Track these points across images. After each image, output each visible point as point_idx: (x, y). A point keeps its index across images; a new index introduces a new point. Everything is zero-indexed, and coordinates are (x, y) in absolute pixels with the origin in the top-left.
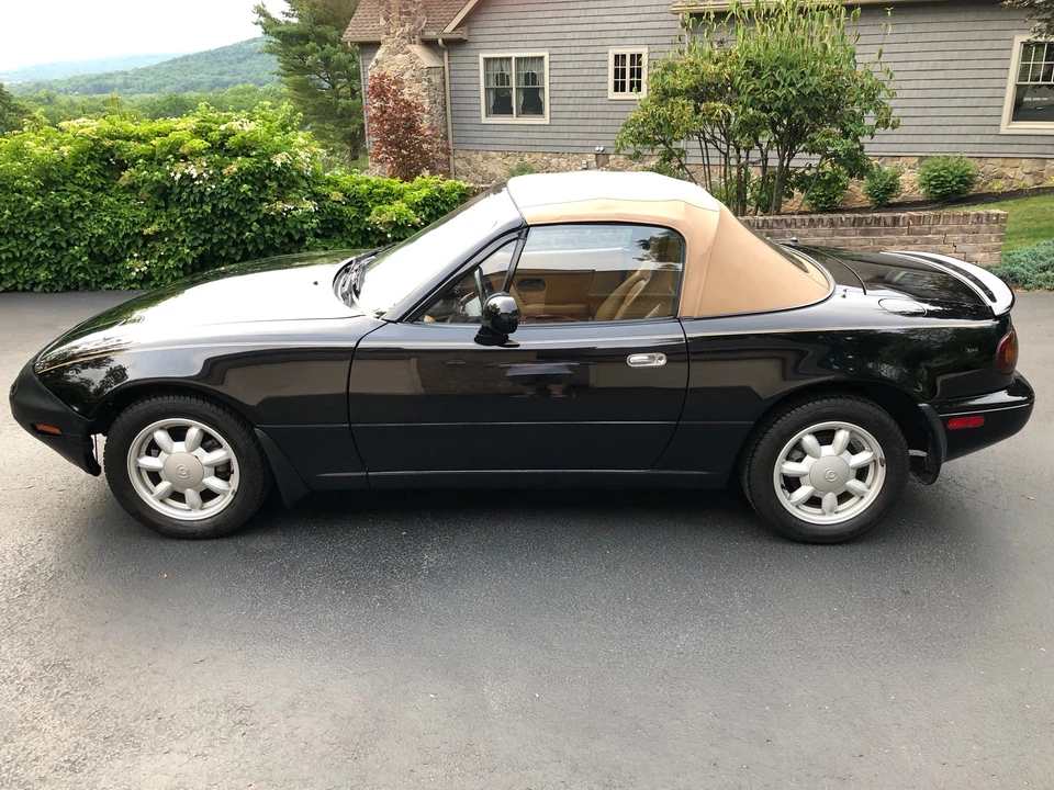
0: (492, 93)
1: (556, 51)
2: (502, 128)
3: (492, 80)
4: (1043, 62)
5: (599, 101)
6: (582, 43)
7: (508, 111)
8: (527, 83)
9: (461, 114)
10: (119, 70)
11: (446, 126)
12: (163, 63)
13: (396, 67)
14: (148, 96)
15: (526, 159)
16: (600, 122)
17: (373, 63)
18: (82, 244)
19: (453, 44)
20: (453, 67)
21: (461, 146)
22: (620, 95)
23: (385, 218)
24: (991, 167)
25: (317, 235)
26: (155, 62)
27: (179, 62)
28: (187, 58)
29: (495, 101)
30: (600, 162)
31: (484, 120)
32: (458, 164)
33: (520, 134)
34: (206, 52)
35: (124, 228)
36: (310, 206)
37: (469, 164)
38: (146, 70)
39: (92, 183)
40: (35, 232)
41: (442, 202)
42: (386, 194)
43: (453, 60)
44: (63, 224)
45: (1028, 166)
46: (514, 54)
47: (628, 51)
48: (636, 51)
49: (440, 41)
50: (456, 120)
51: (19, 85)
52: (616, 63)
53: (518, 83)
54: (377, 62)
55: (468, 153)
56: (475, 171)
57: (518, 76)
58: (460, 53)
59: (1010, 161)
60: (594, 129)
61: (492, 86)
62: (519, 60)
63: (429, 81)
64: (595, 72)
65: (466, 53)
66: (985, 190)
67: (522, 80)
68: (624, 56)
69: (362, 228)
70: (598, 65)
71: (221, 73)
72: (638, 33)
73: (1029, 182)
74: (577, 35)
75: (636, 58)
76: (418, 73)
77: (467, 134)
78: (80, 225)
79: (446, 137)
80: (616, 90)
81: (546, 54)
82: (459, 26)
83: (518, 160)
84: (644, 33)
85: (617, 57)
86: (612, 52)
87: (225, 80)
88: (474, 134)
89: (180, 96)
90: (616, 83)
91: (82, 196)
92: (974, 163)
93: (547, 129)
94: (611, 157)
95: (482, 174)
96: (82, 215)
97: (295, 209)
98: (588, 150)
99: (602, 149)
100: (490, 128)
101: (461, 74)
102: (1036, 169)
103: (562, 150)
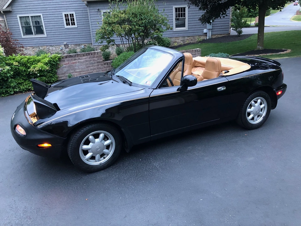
0: (24, 28)
1: (44, 14)
2: (30, 39)
3: (23, 24)
4: (180, 13)
5: (62, 29)
6: (53, 11)
7: (31, 33)
8: (36, 24)
15: (41, 48)
16: (64, 35)
19: (7, 13)
20: (8, 20)
22: (68, 27)
23: (37, 69)
24: (173, 40)
25: (11, 78)
29: (26, 30)
30: (66, 47)
31: (23, 37)
33: (37, 41)
36: (8, 68)
41: (53, 62)
42: (34, 61)
43: (7, 18)
45: (181, 39)
46: (30, 15)
47: (69, 13)
48: (71, 13)
49: (2, 12)
52: (66, 17)
53: (33, 24)
57: (33, 22)
58: (10, 15)
59: (177, 38)
60: (62, 37)
61: (24, 26)
62: (32, 17)
64: (59, 20)
65: (12, 15)
66: (173, 46)
67: (34, 23)
68: (68, 15)
69: (28, 73)
70: (60, 17)
72: (70, 8)
73: (182, 43)
74: (51, 8)
75: (72, 15)
80: (67, 25)
81: (41, 15)
82: (8, 6)
83: (38, 49)
84: (73, 7)
85: (65, 15)
86: (64, 14)
90: (67, 23)
92: (169, 39)
93: (46, 38)
94: (69, 45)
97: (4, 69)
98: (61, 44)
99: (66, 43)
100: (26, 39)
101: (11, 22)
102: (183, 39)
103: (52, 45)
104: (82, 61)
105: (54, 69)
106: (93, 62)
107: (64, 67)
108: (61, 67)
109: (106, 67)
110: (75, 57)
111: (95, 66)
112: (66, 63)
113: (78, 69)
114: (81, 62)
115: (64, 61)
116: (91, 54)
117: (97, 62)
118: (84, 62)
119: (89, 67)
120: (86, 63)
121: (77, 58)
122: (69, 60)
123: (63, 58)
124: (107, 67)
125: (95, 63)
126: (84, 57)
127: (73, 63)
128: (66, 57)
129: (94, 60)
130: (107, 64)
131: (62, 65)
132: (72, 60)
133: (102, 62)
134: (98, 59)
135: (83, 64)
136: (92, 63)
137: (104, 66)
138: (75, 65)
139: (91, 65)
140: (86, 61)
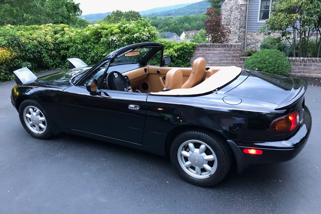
0: (262, 12)
3: (263, 8)
9: (251, 20)
10: (174, 9)
11: (245, 24)
12: (186, 6)
13: (231, 5)
14: (180, 16)
17: (224, 4)
18: (90, 58)
20: (250, 4)
21: (249, 31)
26: (184, 6)
27: (190, 6)
28: (193, 4)
29: (263, 15)
31: (259, 22)
32: (248, 36)
34: (198, 3)
35: (99, 54)
37: (252, 37)
38: (181, 9)
39: (94, 41)
40: (80, 54)
41: (187, 49)
43: (250, 2)
44: (86, 53)
50: (249, 22)
51: (149, 14)
53: (272, 8)
54: (225, 3)
55: (252, 33)
56: (253, 39)
61: (262, 10)
63: (241, 9)
71: (202, 9)
76: (237, 6)
77: (252, 26)
78: (90, 53)
79: (245, 28)
83: (269, 35)
87: (202, 11)
88: (254, 26)
89: (188, 16)
91: (91, 45)
95: (256, 40)
96: (91, 50)
100: (260, 24)
101: (253, 6)
104: (216, 52)
105: (187, 56)
106: (228, 55)
107: (198, 56)
108: (195, 56)
109: (241, 64)
110: (210, 47)
111: (228, 60)
112: (200, 52)
113: (210, 61)
114: (215, 54)
115: (199, 50)
116: (227, 46)
117: (232, 57)
118: (218, 54)
119: (222, 60)
120: (220, 55)
121: (211, 49)
122: (203, 50)
123: (198, 47)
124: (243, 64)
125: (229, 57)
126: (219, 49)
127: (207, 53)
128: (202, 46)
129: (229, 54)
130: (244, 60)
131: (196, 54)
132: (206, 50)
133: (237, 57)
134: (234, 53)
135: (217, 56)
136: (226, 57)
137: (239, 62)
138: (209, 55)
139: (225, 59)
140: (221, 53)
